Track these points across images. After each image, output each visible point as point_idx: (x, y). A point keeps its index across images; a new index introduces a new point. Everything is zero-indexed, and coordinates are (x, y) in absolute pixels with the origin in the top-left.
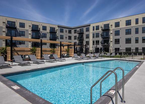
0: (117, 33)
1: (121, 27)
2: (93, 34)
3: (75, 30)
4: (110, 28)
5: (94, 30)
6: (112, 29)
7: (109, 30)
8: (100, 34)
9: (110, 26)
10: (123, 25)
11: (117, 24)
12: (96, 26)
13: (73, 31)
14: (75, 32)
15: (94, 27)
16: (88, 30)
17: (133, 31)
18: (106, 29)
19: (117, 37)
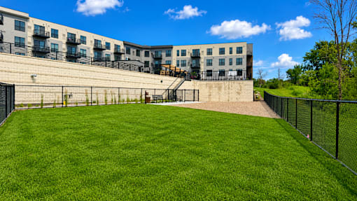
0: (209, 63)
1: (213, 55)
2: (178, 61)
3: (146, 52)
4: (201, 56)
5: (178, 55)
6: (204, 56)
7: (200, 57)
8: (187, 62)
9: (201, 52)
10: (216, 53)
11: (209, 52)
12: (182, 50)
13: (142, 53)
14: (147, 54)
15: (178, 51)
16: (169, 55)
17: (227, 62)
18: (196, 56)
19: (210, 68)
